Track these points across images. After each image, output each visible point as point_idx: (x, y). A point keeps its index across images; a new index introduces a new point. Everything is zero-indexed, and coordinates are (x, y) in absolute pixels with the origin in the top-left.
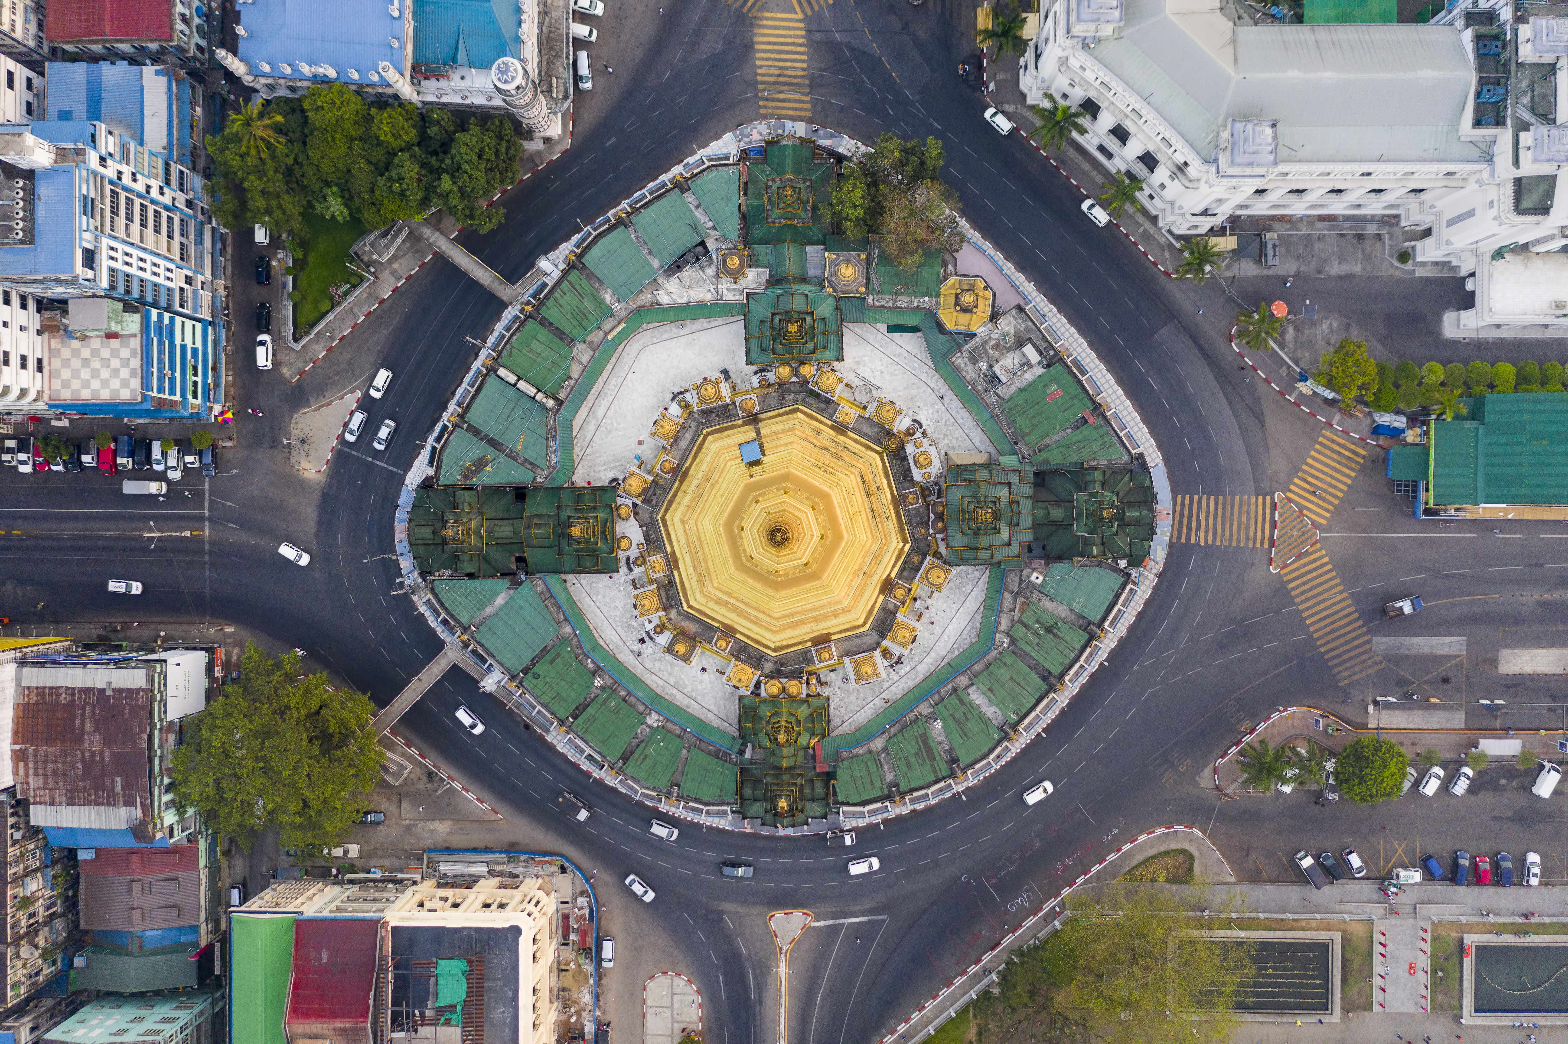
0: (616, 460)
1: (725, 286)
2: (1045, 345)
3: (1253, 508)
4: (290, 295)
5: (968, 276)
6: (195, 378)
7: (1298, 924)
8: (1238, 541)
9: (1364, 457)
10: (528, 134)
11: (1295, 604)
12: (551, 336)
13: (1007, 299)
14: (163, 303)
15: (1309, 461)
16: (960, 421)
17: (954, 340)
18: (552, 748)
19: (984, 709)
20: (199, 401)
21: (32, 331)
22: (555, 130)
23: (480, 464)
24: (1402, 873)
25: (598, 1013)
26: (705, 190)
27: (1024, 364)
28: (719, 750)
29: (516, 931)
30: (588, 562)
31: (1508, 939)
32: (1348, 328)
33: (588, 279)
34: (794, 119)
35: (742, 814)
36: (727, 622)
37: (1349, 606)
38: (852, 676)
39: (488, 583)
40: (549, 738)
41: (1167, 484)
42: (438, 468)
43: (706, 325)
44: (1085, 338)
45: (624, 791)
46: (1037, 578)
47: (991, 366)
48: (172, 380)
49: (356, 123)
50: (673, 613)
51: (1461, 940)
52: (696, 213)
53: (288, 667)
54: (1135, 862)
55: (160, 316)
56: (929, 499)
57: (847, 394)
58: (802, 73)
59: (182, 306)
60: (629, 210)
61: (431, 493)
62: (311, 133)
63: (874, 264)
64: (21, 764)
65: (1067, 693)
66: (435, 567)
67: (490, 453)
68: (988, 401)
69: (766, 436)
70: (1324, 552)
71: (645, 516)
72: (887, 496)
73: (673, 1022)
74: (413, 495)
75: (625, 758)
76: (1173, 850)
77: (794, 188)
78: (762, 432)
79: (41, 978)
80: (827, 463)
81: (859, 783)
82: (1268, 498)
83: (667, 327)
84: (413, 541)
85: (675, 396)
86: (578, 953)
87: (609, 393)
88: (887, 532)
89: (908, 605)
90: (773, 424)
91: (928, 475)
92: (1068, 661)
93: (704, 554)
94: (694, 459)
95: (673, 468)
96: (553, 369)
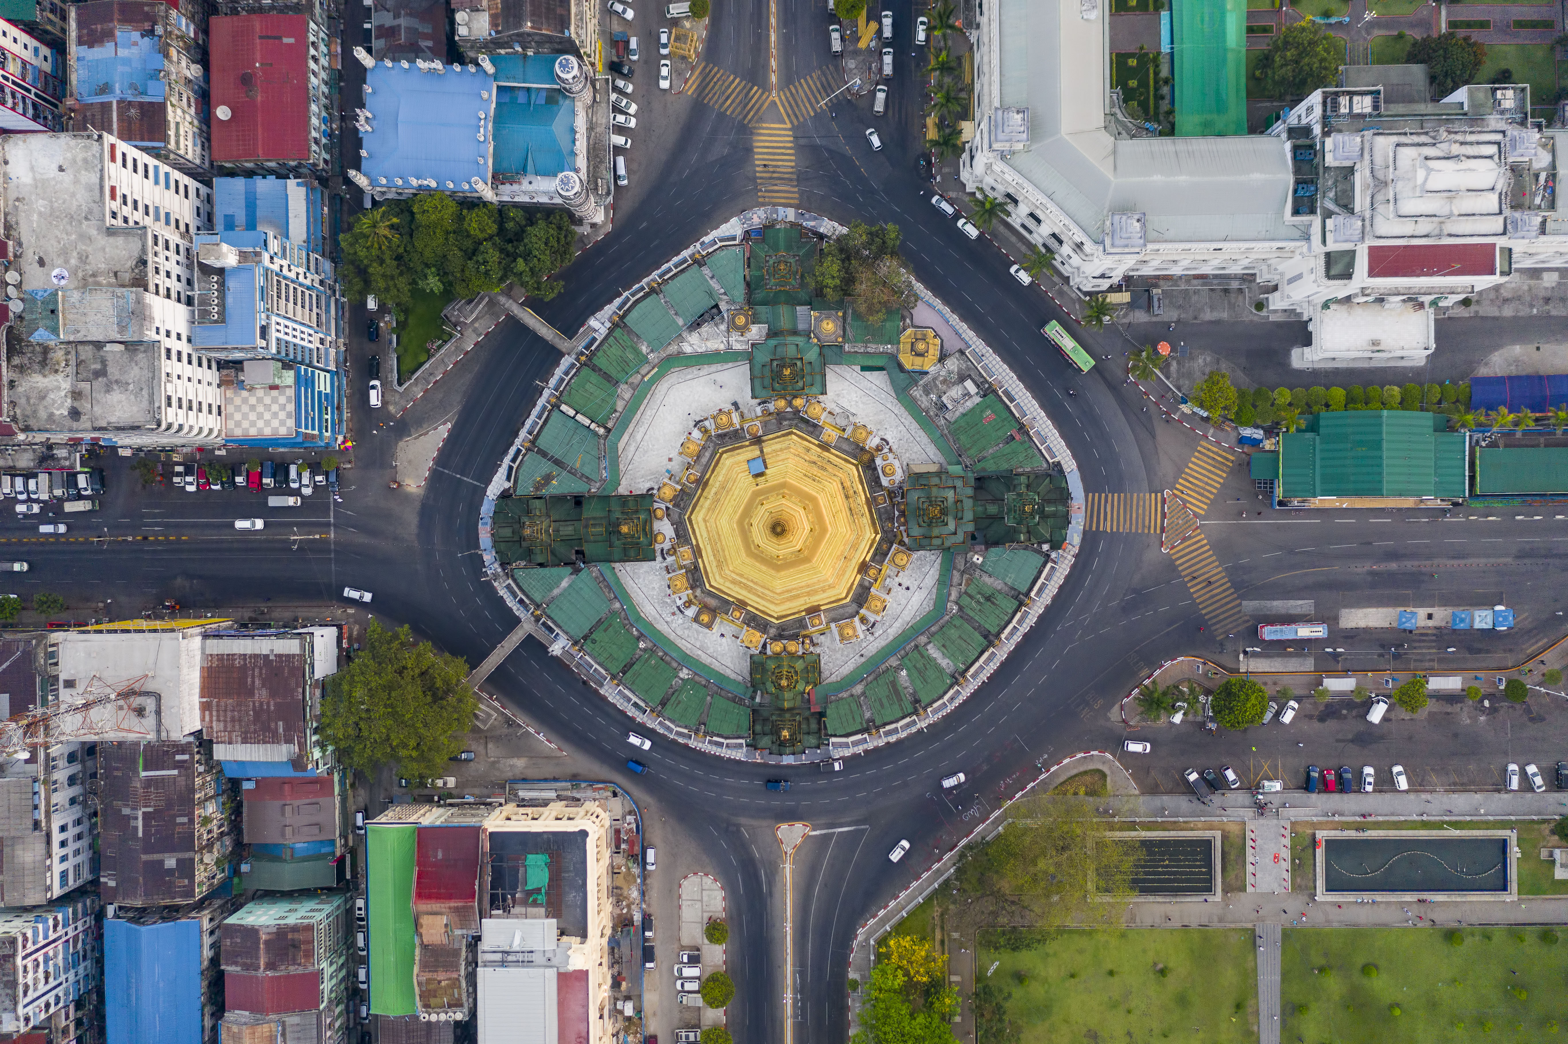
0: (652, 474)
1: (734, 338)
2: (982, 380)
3: (1147, 502)
4: (396, 350)
5: (922, 327)
6: (327, 417)
7: (1188, 825)
8: (1137, 528)
9: (1232, 462)
10: (580, 222)
11: (1180, 577)
12: (601, 379)
13: (953, 344)
14: (307, 361)
15: (1190, 465)
16: (918, 439)
17: (911, 377)
18: (604, 699)
19: (939, 661)
20: (328, 434)
21: (215, 385)
22: (599, 217)
23: (548, 478)
24: (1266, 783)
25: (644, 906)
26: (718, 265)
27: (965, 395)
28: (736, 696)
29: (584, 834)
30: (632, 553)
31: (1352, 834)
32: (1218, 361)
33: (628, 335)
34: (786, 206)
35: (753, 746)
36: (740, 597)
37: (1223, 577)
38: (837, 638)
39: (555, 571)
40: (602, 692)
41: (1080, 485)
42: (516, 482)
43: (720, 368)
44: (1015, 372)
45: (662, 731)
46: (978, 559)
47: (940, 397)
48: (313, 419)
49: (452, 221)
50: (698, 592)
51: (1314, 835)
52: (711, 282)
53: (403, 637)
54: (1061, 780)
55: (306, 371)
56: (894, 500)
57: (830, 420)
58: (791, 170)
59: (318, 362)
60: (659, 280)
61: (509, 502)
62: (417, 228)
63: (849, 320)
64: (207, 713)
65: (1005, 649)
66: (513, 559)
67: (555, 470)
68: (939, 424)
69: (768, 454)
70: (1203, 536)
71: (676, 517)
72: (862, 498)
73: (703, 912)
74: (494, 504)
75: (663, 703)
76: (1091, 770)
77: (786, 262)
78: (765, 450)
79: (215, 881)
80: (815, 473)
81: (844, 719)
82: (1159, 495)
83: (690, 370)
84: (495, 539)
85: (697, 424)
86: (627, 859)
87: (646, 421)
88: (862, 526)
89: (880, 582)
90: (773, 444)
91: (893, 482)
92: (1003, 623)
93: (722, 545)
94: (713, 472)
95: (697, 479)
96: (603, 404)
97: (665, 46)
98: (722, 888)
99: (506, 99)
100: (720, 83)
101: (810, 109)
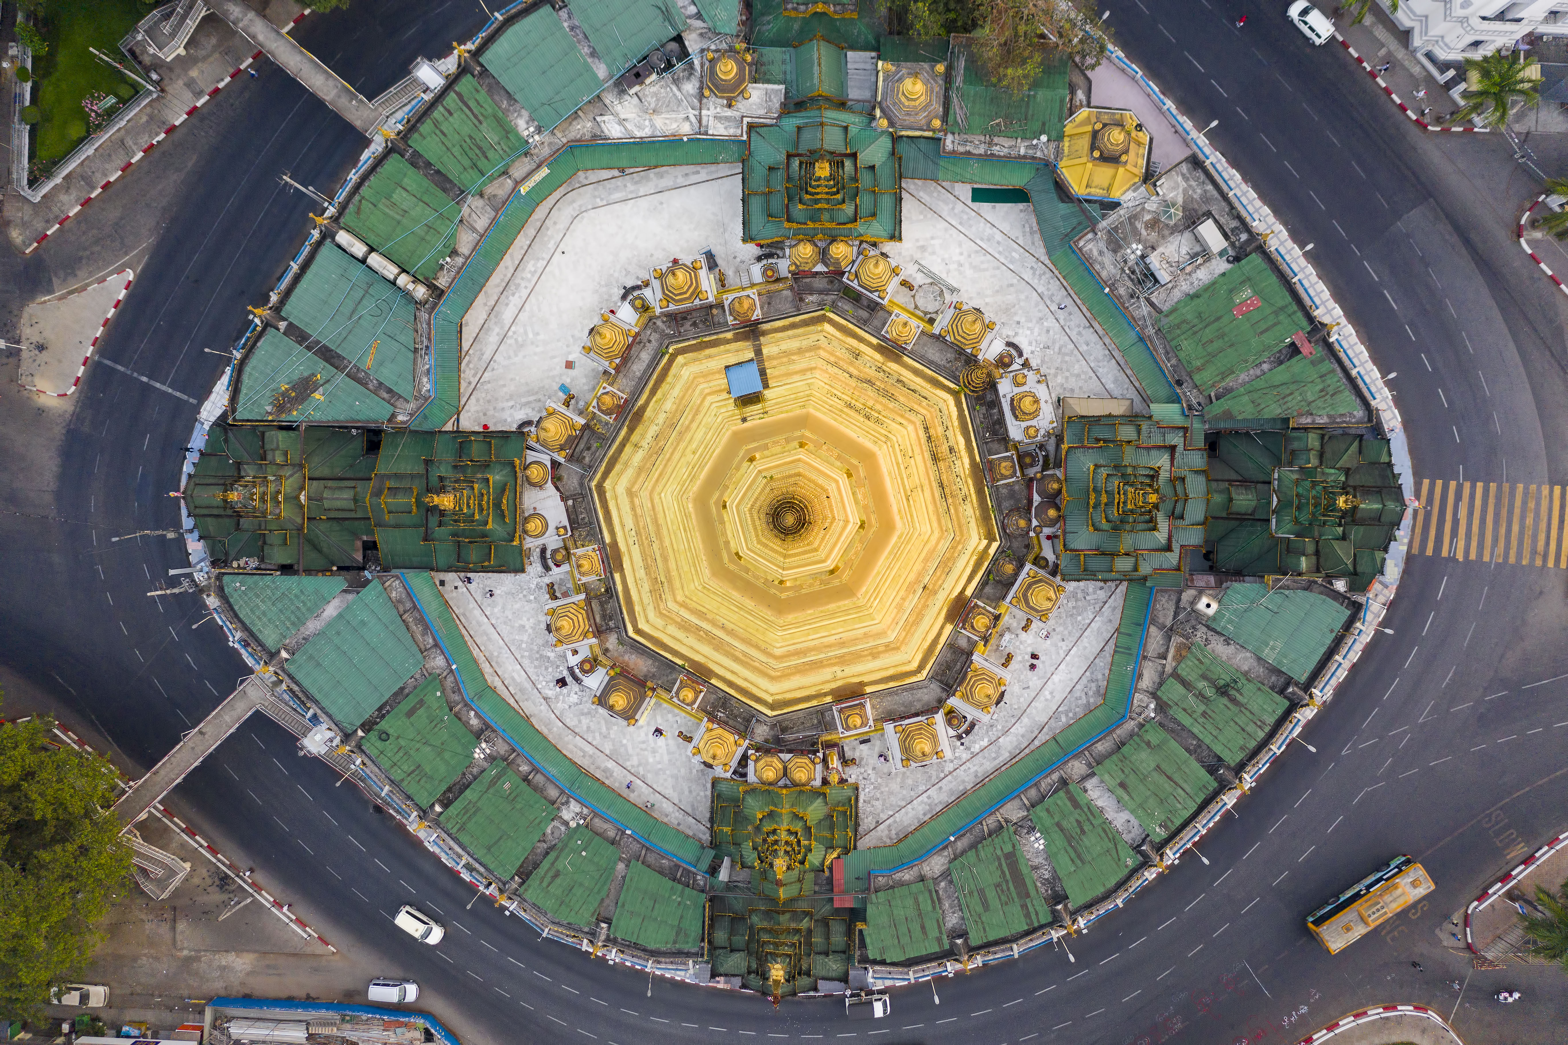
0: (530, 392)
1: (712, 111)
2: (1234, 224)
3: (1545, 504)
4: (25, 115)
5: (1111, 108)
8: (1519, 556)
12: (426, 183)
13: (1172, 151)
16: (1083, 348)
17: (1084, 211)
19: (1110, 815)
23: (304, 388)
27: (1197, 255)
28: (677, 866)
30: (473, 555)
33: (490, 91)
35: (711, 967)
36: (697, 658)
38: (896, 753)
39: (309, 583)
40: (410, 828)
41: (1409, 464)
42: (237, 392)
43: (681, 179)
46: (1207, 605)
47: (1143, 256)
50: (612, 641)
56: (1031, 472)
57: (903, 298)
61: (232, 436)
63: (959, 81)
66: (232, 553)
67: (322, 370)
68: (1136, 314)
69: (771, 358)
71: (571, 483)
72: (963, 464)
74: (206, 435)
75: (525, 873)
78: (765, 351)
80: (870, 403)
81: (903, 929)
83: (619, 182)
85: (627, 292)
87: (523, 284)
88: (963, 521)
89: (992, 641)
90: (783, 339)
91: (1032, 432)
92: (1252, 744)
93: (662, 548)
94: (653, 392)
95: (619, 406)
96: (428, 238)
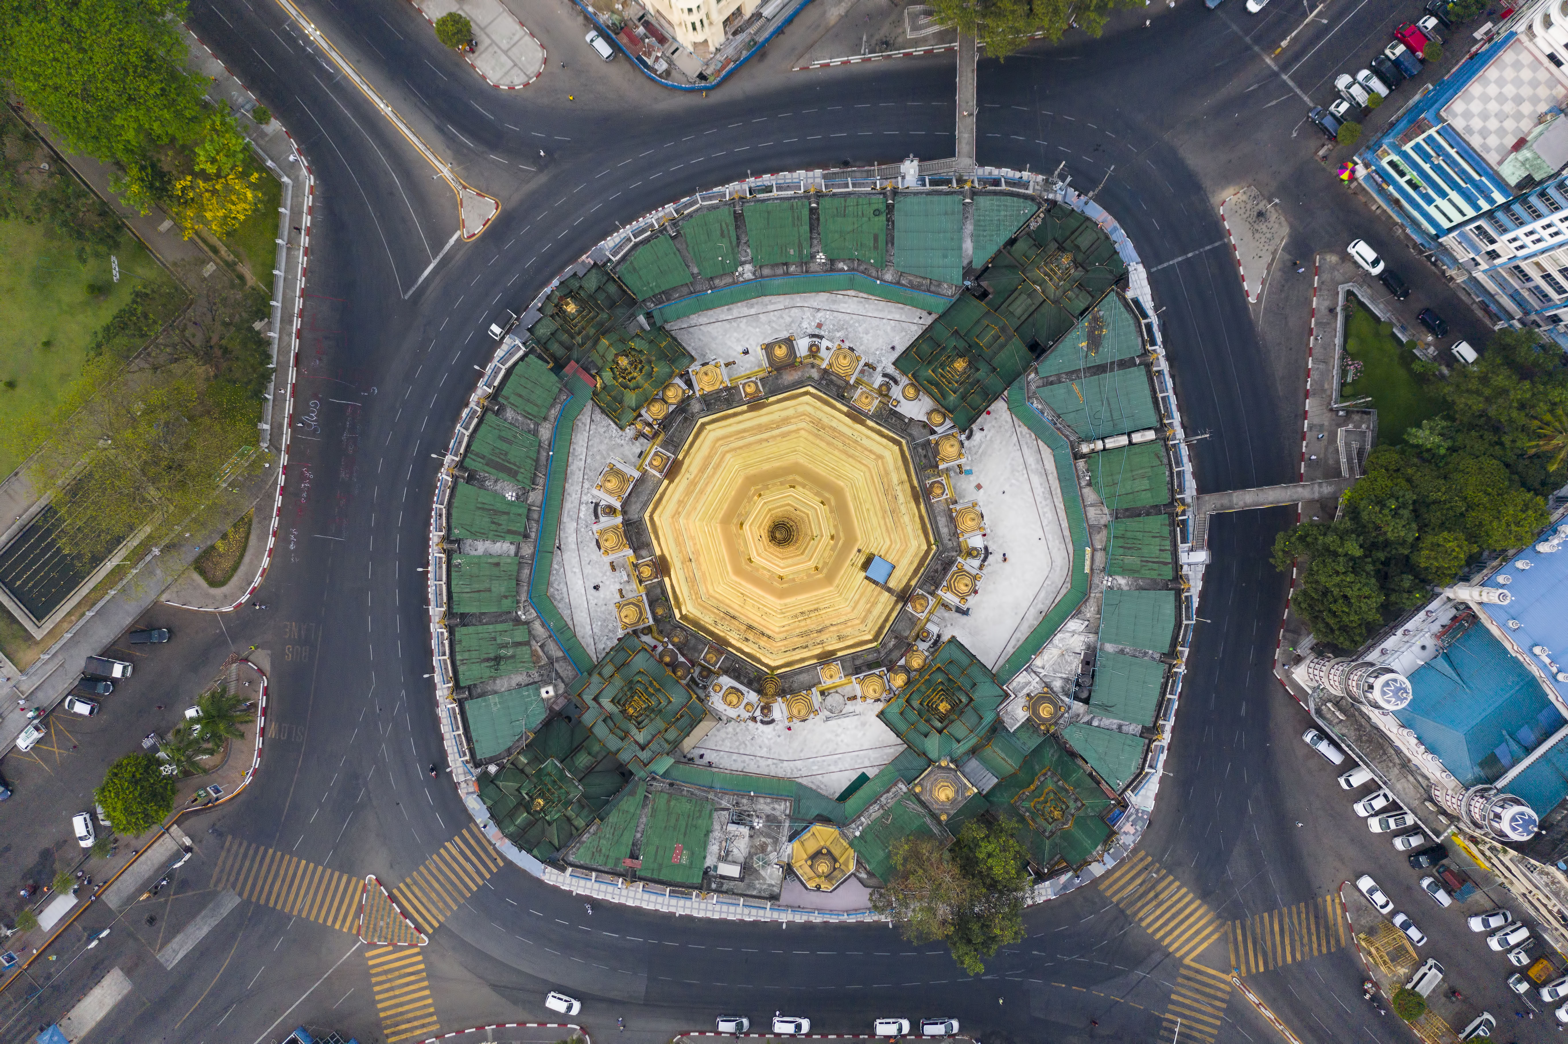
0: (984, 453)
1: (1034, 683)
2: (725, 887)
3: (434, 911)
4: (1391, 324)
5: (842, 883)
6: (1407, 178)
7: (77, 614)
8: (421, 874)
9: (387, 1036)
10: (1320, 651)
11: (327, 866)
12: (1139, 504)
13: (791, 893)
14: (1500, 215)
15: (427, 992)
16: (735, 757)
17: (803, 820)
18: (809, 167)
19: (488, 544)
20: (1384, 163)
22: (1301, 675)
23: (1095, 342)
24: (36, 735)
26: (1127, 747)
27: (727, 855)
28: (668, 300)
30: (926, 348)
33: (1154, 581)
34: (1109, 873)
35: (600, 266)
36: (763, 411)
37: (284, 906)
38: (620, 465)
39: (992, 250)
40: (818, 172)
41: (520, 864)
42: (1126, 304)
43: (1018, 635)
44: (701, 919)
45: (715, 190)
46: (548, 692)
47: (752, 827)
48: (1427, 158)
49: (1481, 524)
50: (815, 374)
52: (1115, 721)
53: (1092, 15)
54: (252, 537)
55: (1491, 201)
56: (697, 670)
57: (848, 690)
58: (1141, 914)
59: (1478, 228)
60: (1175, 670)
61: (1110, 277)
62: (1510, 480)
63: (928, 820)
65: (436, 620)
66: (1048, 220)
67: (1095, 358)
68: (727, 797)
69: (880, 594)
70: (345, 930)
71: (915, 431)
72: (734, 639)
73: (493, 42)
74: (1125, 260)
75: (738, 218)
76: (232, 576)
77: (1054, 820)
78: (887, 594)
80: (808, 621)
81: (529, 385)
82: (430, 931)
83: (1048, 602)
84: (1088, 223)
85: (987, 552)
86: (623, 20)
87: (1044, 503)
88: (705, 611)
89: (630, 568)
90: (884, 609)
91: (718, 688)
92: (457, 648)
93: (837, 448)
94: (921, 518)
95: (931, 493)
96: (1110, 478)
97: (1405, 926)
98: (496, 87)
99: (1543, 717)
100: (1306, 940)
101: (1181, 999)
